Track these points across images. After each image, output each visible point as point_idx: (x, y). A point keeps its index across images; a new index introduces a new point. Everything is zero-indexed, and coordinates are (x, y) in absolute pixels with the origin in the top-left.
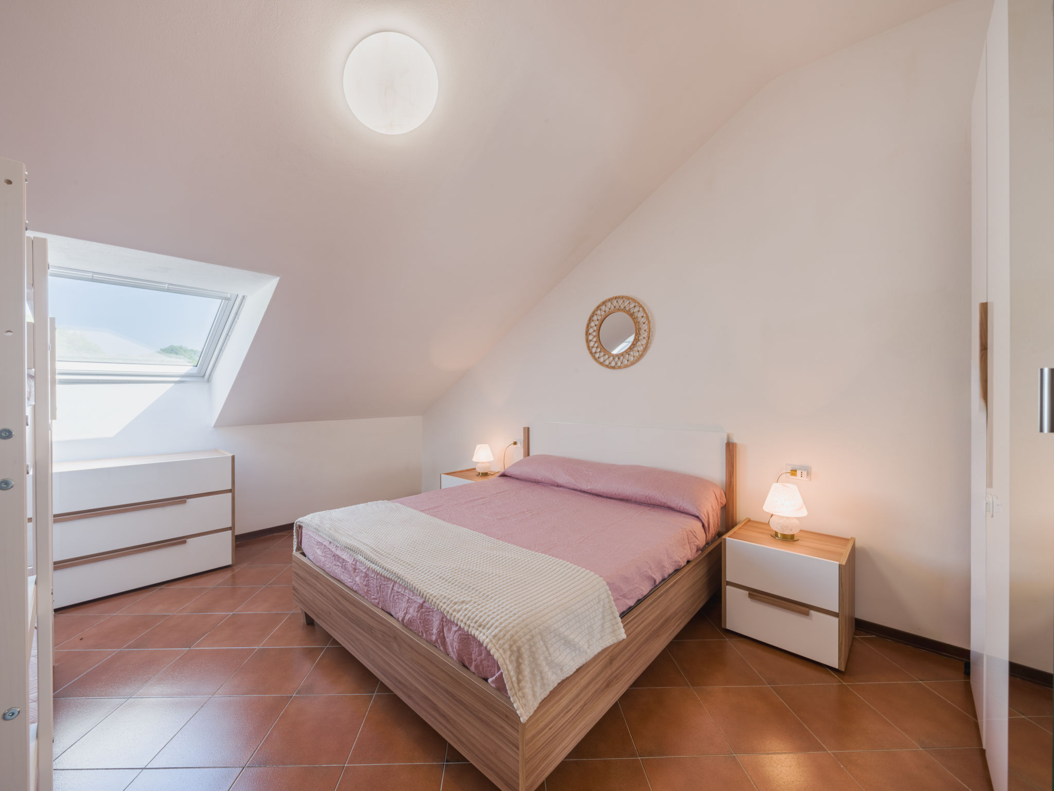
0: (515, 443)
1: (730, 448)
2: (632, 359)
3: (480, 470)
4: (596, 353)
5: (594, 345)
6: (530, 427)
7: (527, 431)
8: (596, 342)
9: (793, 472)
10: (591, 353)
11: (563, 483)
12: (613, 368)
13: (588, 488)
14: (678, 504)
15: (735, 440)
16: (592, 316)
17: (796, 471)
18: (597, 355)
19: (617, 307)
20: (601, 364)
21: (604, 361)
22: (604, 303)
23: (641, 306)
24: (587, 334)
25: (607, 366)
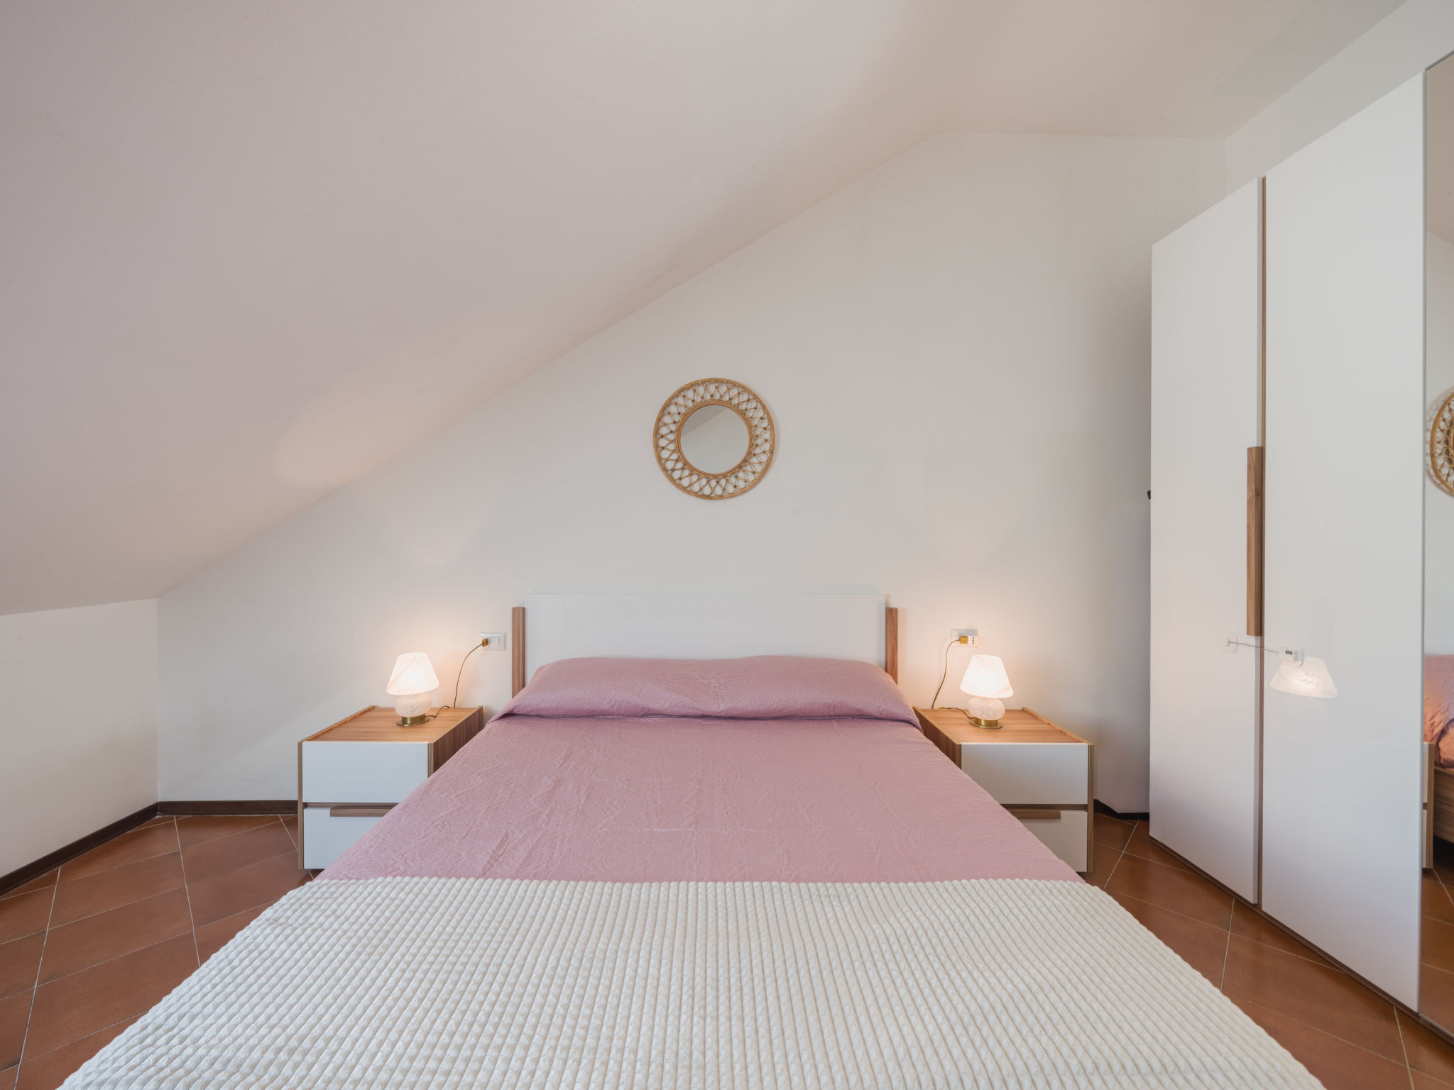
0: (486, 642)
1: (891, 615)
2: (741, 484)
3: (407, 710)
4: (673, 470)
5: (670, 456)
6: (525, 607)
7: (519, 615)
8: (673, 451)
9: (962, 639)
10: (665, 469)
11: (666, 706)
12: (708, 497)
13: (720, 710)
14: (880, 707)
15: (893, 605)
16: (667, 405)
17: (966, 637)
18: (676, 475)
19: (717, 397)
20: (684, 489)
21: (691, 485)
22: (693, 385)
23: (760, 401)
24: (657, 435)
25: (696, 494)
